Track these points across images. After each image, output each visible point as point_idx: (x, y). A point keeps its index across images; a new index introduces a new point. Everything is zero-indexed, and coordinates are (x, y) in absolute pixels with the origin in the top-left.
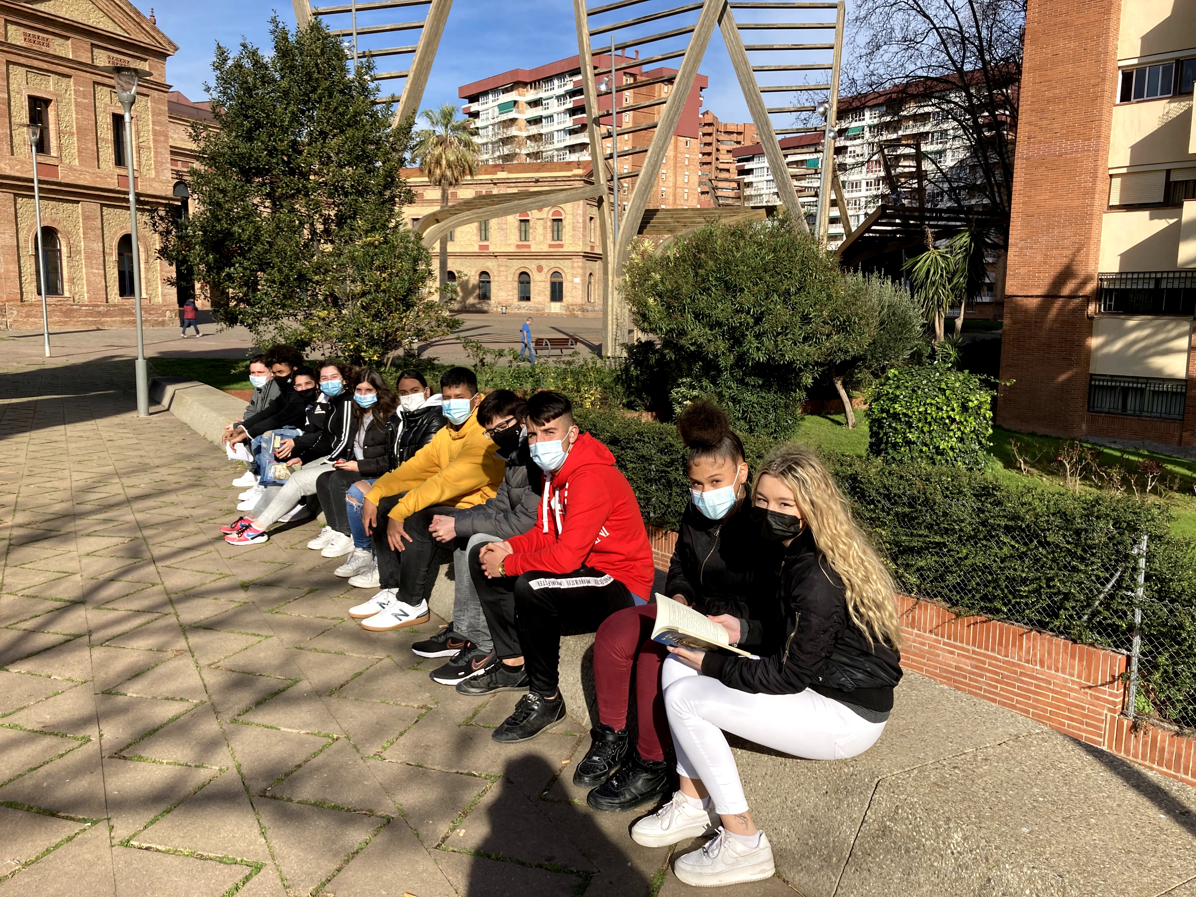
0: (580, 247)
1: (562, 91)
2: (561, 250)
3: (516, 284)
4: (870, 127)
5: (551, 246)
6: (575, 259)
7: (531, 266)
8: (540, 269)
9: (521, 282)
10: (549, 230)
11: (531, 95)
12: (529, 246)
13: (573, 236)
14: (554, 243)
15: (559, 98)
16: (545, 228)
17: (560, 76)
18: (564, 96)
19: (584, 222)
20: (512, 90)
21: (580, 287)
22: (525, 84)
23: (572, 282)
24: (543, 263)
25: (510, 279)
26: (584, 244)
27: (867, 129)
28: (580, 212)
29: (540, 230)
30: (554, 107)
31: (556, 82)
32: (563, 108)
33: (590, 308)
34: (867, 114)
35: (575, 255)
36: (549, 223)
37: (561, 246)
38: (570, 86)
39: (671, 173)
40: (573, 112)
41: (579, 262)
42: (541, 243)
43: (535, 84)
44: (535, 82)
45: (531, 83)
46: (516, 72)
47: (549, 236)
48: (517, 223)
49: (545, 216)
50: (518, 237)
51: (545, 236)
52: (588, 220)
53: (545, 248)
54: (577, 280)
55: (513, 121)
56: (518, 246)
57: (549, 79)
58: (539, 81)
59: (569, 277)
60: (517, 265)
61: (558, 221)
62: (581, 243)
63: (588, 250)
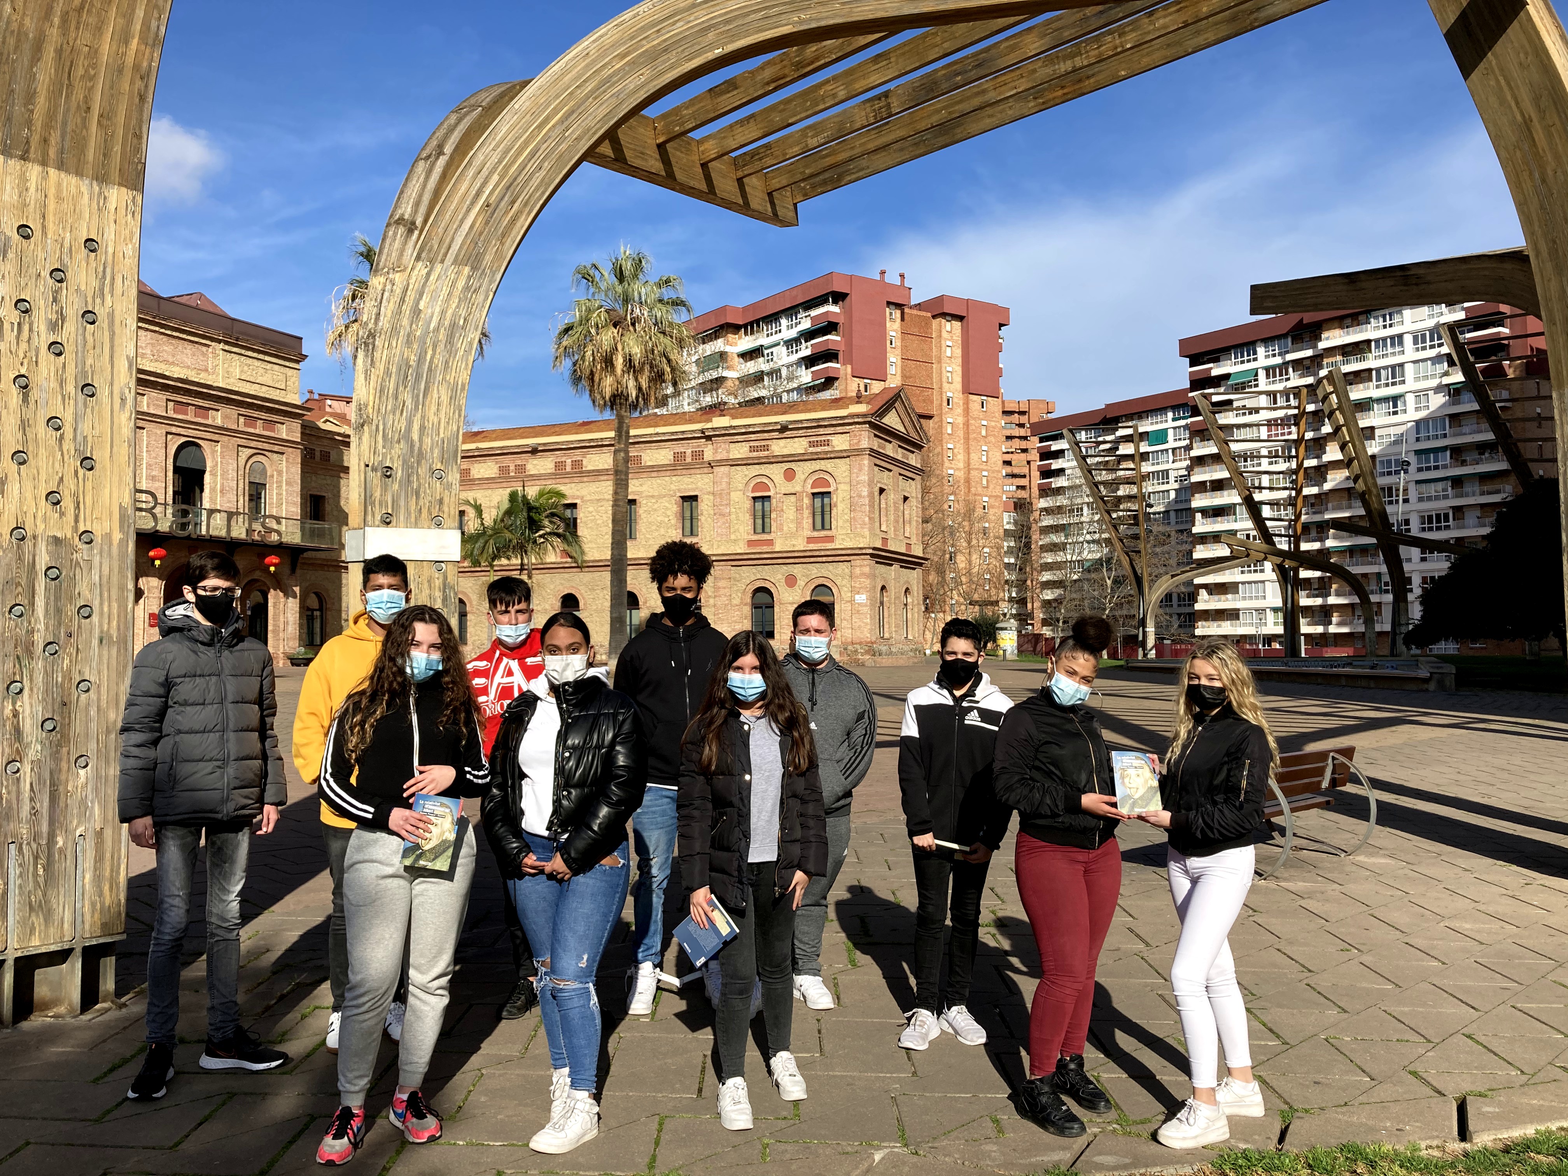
0: (866, 540)
1: (793, 333)
2: (830, 546)
3: (747, 610)
4: (1267, 369)
5: (810, 540)
6: (857, 561)
7: (774, 577)
8: (791, 581)
9: (756, 606)
10: (807, 513)
11: (746, 342)
12: (770, 542)
13: (852, 520)
14: (816, 534)
15: (789, 343)
16: (799, 509)
17: (791, 311)
18: (796, 340)
19: (871, 495)
20: (717, 338)
21: (866, 610)
22: (735, 328)
23: (852, 601)
24: (797, 570)
25: (737, 601)
26: (873, 534)
27: (1262, 374)
28: (864, 477)
29: (790, 513)
30: (783, 357)
31: (784, 322)
32: (795, 357)
33: (884, 649)
34: (1261, 350)
35: (857, 553)
36: (807, 501)
37: (831, 539)
38: (806, 325)
39: (960, 449)
40: (810, 361)
41: (865, 565)
42: (793, 535)
43: (750, 327)
44: (751, 324)
45: (745, 326)
46: (723, 310)
47: (807, 522)
48: (748, 504)
49: (798, 488)
50: (750, 528)
51: (799, 523)
52: (877, 493)
53: (800, 544)
54: (861, 598)
55: (719, 381)
56: (750, 543)
57: (773, 318)
58: (757, 322)
59: (846, 595)
60: (750, 577)
61: (822, 495)
62: (866, 532)
63: (879, 545)
